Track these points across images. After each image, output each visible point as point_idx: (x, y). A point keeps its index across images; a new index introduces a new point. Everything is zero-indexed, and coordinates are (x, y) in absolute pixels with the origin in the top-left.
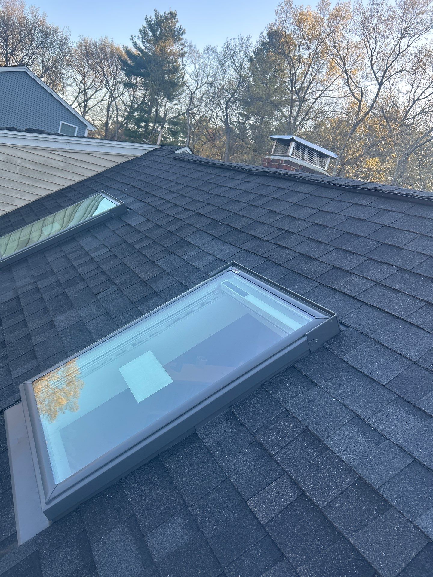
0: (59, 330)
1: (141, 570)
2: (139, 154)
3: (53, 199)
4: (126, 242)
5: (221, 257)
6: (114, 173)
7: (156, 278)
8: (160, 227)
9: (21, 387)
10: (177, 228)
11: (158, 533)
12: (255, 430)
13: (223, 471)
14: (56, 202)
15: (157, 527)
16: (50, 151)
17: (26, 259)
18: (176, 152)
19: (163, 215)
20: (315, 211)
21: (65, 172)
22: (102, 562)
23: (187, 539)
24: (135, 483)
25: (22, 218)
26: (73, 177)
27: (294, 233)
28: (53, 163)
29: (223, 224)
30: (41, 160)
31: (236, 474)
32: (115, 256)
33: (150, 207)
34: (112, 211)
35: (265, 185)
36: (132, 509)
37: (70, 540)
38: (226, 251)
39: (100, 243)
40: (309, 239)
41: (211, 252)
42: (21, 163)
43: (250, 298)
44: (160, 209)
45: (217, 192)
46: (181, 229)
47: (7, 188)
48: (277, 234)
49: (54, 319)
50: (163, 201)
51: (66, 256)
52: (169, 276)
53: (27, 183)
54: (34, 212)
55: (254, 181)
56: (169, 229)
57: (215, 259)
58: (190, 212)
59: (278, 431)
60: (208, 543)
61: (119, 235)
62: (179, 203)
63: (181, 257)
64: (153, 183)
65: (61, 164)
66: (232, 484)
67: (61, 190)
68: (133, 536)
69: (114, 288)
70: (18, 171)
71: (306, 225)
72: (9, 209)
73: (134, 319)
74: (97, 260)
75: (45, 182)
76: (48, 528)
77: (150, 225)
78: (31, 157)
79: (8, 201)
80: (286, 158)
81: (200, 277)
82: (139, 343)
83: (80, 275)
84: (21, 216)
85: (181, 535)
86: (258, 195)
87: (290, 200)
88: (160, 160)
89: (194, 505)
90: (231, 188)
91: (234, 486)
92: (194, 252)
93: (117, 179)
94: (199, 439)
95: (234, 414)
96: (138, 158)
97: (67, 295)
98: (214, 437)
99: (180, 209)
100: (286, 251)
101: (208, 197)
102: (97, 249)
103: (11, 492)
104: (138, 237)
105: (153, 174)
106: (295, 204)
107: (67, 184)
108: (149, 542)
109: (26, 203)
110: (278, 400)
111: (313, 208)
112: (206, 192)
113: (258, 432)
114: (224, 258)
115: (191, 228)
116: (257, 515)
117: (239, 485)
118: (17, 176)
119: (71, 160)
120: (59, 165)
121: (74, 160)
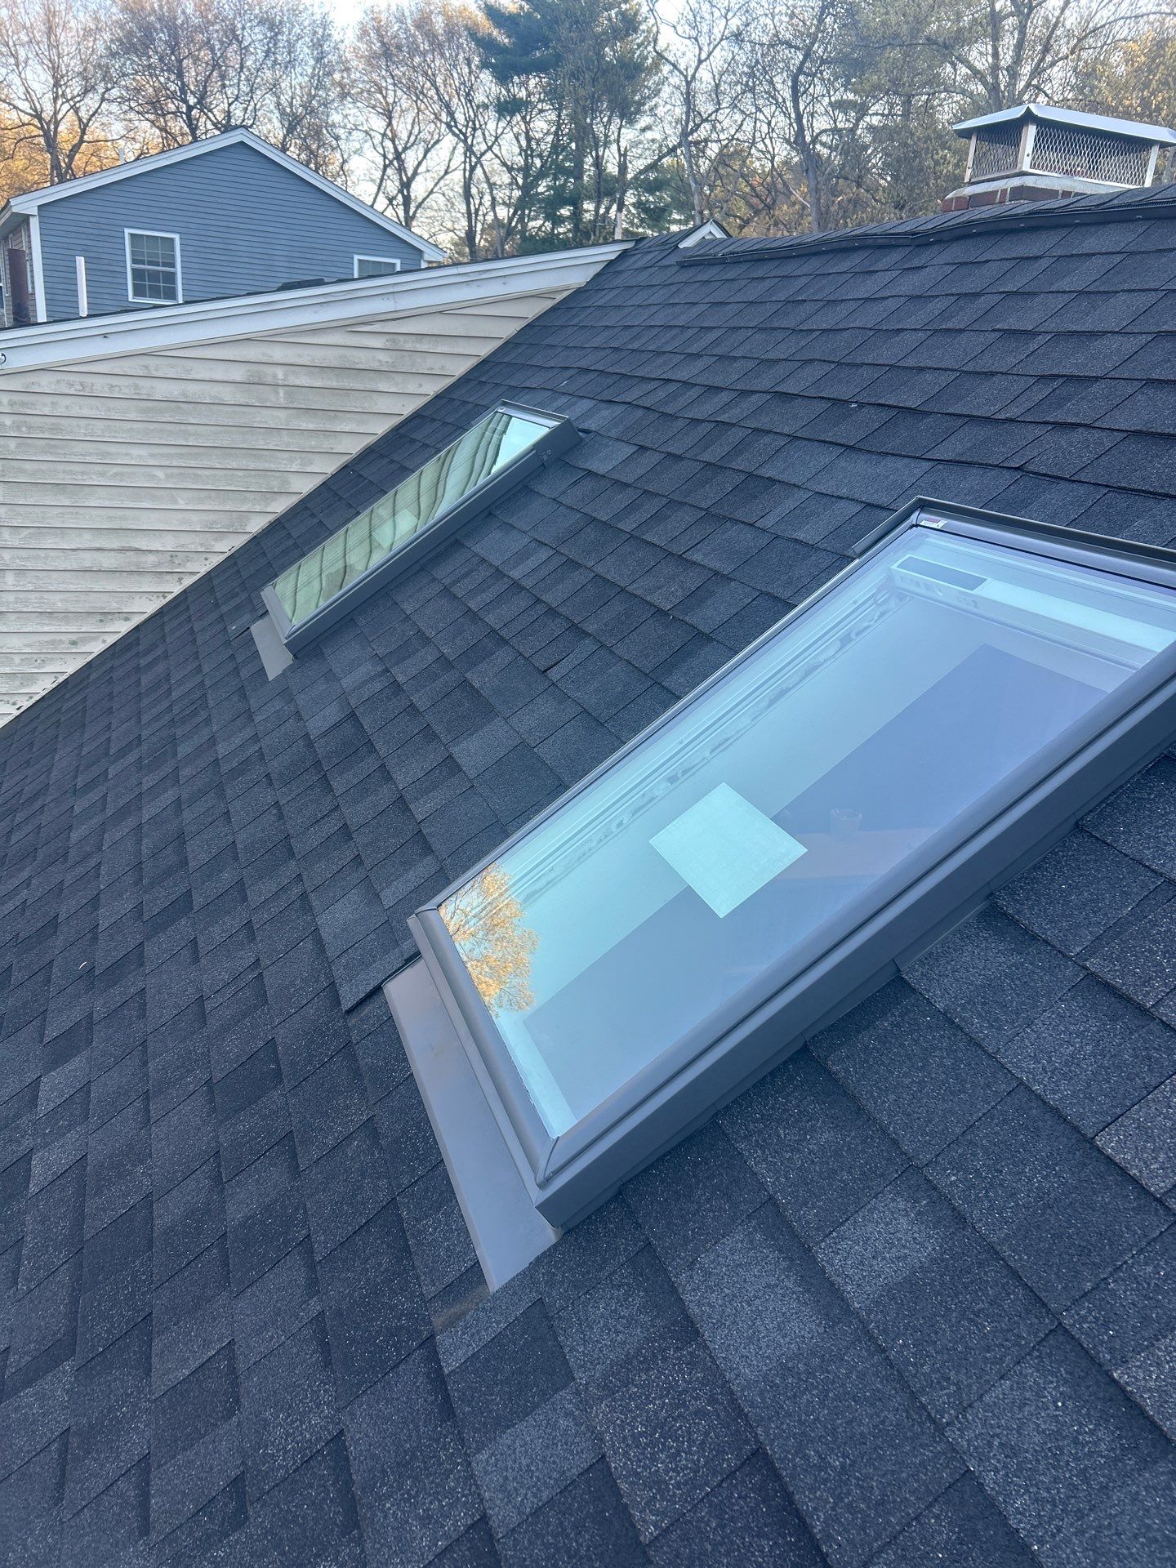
0: (472, 774)
1: (821, 1330)
2: (578, 279)
3: (382, 456)
4: (595, 519)
5: (876, 499)
6: (524, 347)
7: (695, 598)
8: (678, 458)
9: (412, 921)
10: (727, 449)
11: (849, 1239)
12: (1078, 949)
13: (1003, 1066)
14: (392, 461)
15: (842, 1224)
16: (349, 326)
17: (352, 619)
18: (681, 246)
19: (680, 424)
20: (1152, 298)
21: (399, 378)
22: (710, 1317)
23: (934, 1249)
24: (757, 1120)
25: (316, 521)
26: (420, 385)
27: (1096, 379)
28: (363, 359)
29: (861, 405)
30: (330, 357)
31: (1044, 1069)
32: (573, 564)
33: (640, 413)
34: (539, 446)
35: (971, 263)
36: (762, 1186)
37: (615, 1272)
38: (887, 477)
39: (526, 540)
40: (1150, 382)
41: (844, 492)
42: (286, 376)
43: (995, 590)
44: (669, 410)
45: (826, 320)
46: (738, 450)
47: (265, 453)
48: (1040, 393)
49: (455, 750)
50: (672, 387)
51: (446, 591)
52: (733, 584)
53: (311, 426)
54: (341, 499)
55: (933, 262)
56: (707, 457)
57: (859, 507)
58: (758, 395)
59: (1154, 942)
60: (996, 1253)
61: (571, 508)
62: (718, 381)
63: (757, 524)
64: (635, 346)
65: (383, 357)
66: (1038, 1097)
67: (396, 430)
68: (780, 1251)
69: (588, 645)
70: (282, 402)
71: (1131, 345)
72: (280, 506)
73: (658, 716)
74: (528, 583)
75: (352, 415)
76: (555, 1246)
77: (649, 459)
78: (305, 356)
79: (275, 485)
80: (1016, 182)
81: (825, 565)
82: (684, 772)
83: (493, 630)
84: (313, 515)
85: (915, 1239)
86: (953, 299)
87: (1064, 284)
88: (642, 278)
89: (936, 1162)
90: (867, 300)
91: (1044, 1103)
92: (790, 504)
93: (534, 362)
94: (914, 990)
95: (1005, 914)
96: (579, 292)
97: (473, 687)
98: (957, 980)
99: (725, 397)
100: (1079, 435)
101: (803, 343)
102: (522, 556)
103: (445, 1170)
104: (622, 499)
105: (629, 323)
106: (1080, 293)
107: (408, 408)
108: (827, 1262)
109: (319, 480)
110: (1138, 857)
111: (1143, 291)
112: (794, 330)
113: (1091, 950)
114: (884, 500)
115: (767, 439)
116: (1134, 1172)
117: (1061, 1099)
118: (282, 414)
119: (405, 342)
120: (380, 361)
121: (413, 338)
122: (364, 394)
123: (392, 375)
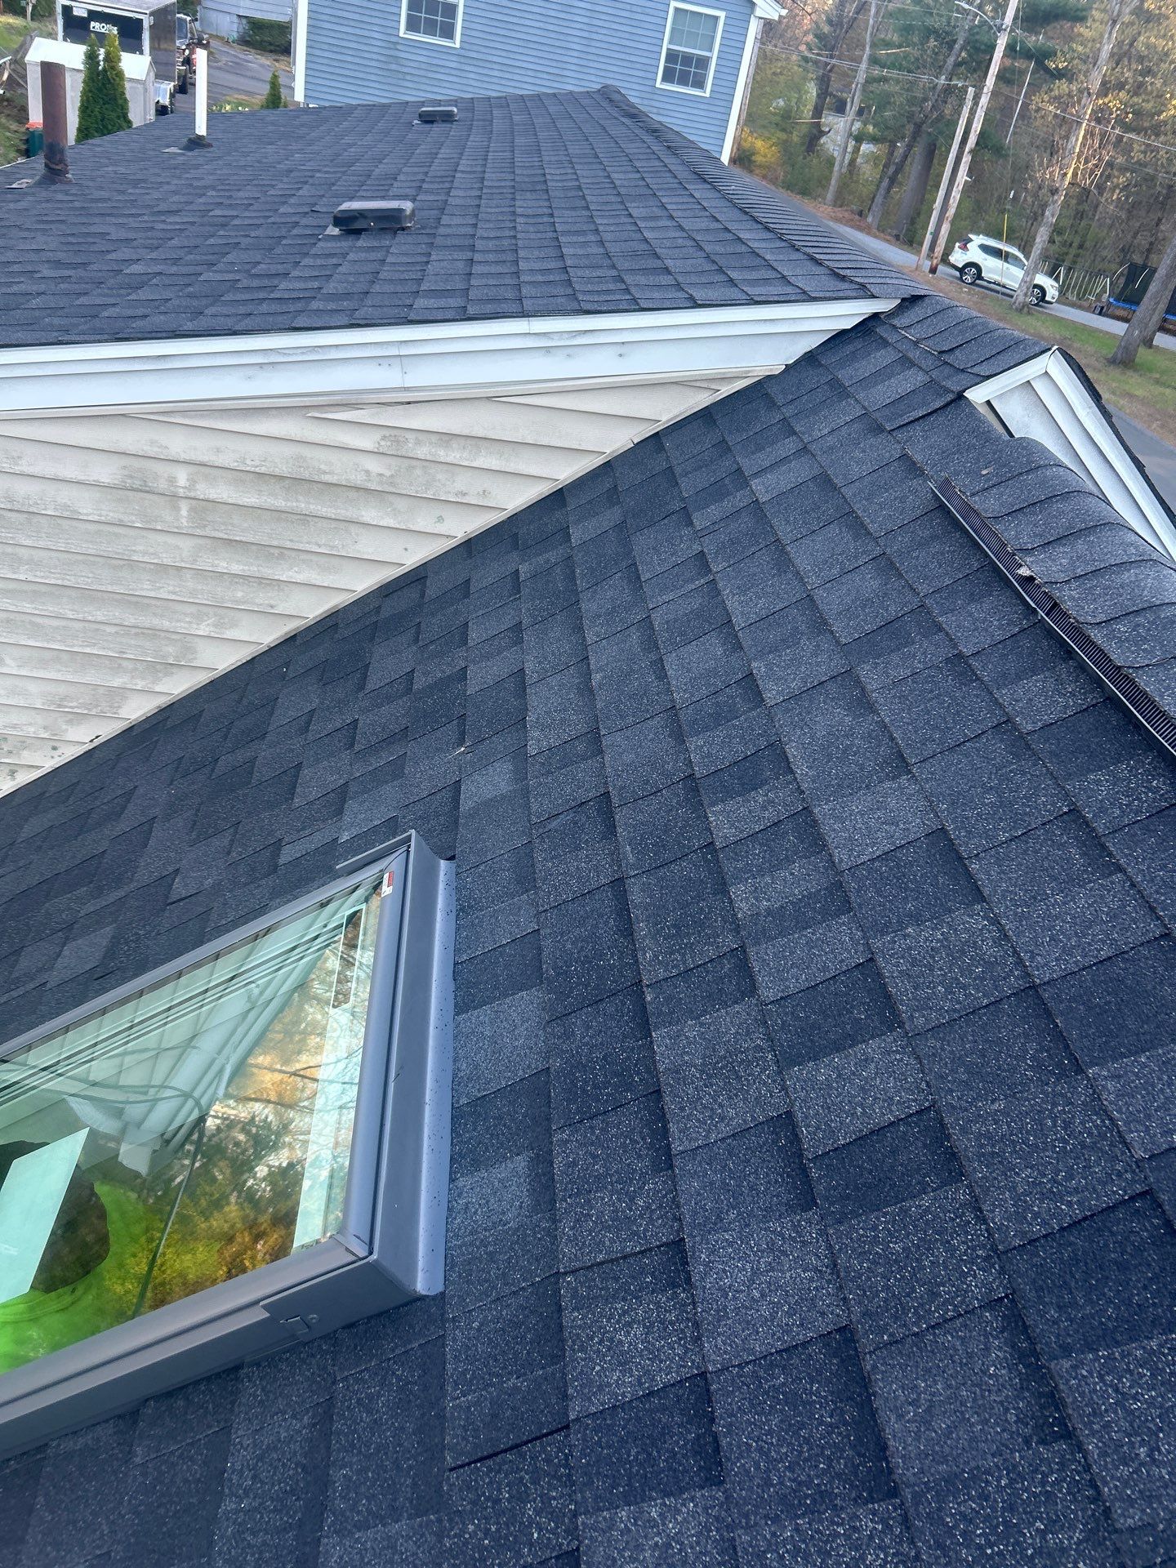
16: (313, 408)
21: (402, 504)
26: (440, 519)
28: (340, 469)
30: (280, 460)
42: (193, 482)
47: (153, 602)
53: (236, 568)
65: (374, 466)
70: (185, 524)
72: (178, 686)
75: (313, 557)
78: (230, 453)
79: (171, 651)
96: (759, 393)
107: (414, 556)
118: (186, 544)
119: (418, 442)
120: (367, 472)
121: (434, 438)
122: (334, 524)
123: (391, 498)
